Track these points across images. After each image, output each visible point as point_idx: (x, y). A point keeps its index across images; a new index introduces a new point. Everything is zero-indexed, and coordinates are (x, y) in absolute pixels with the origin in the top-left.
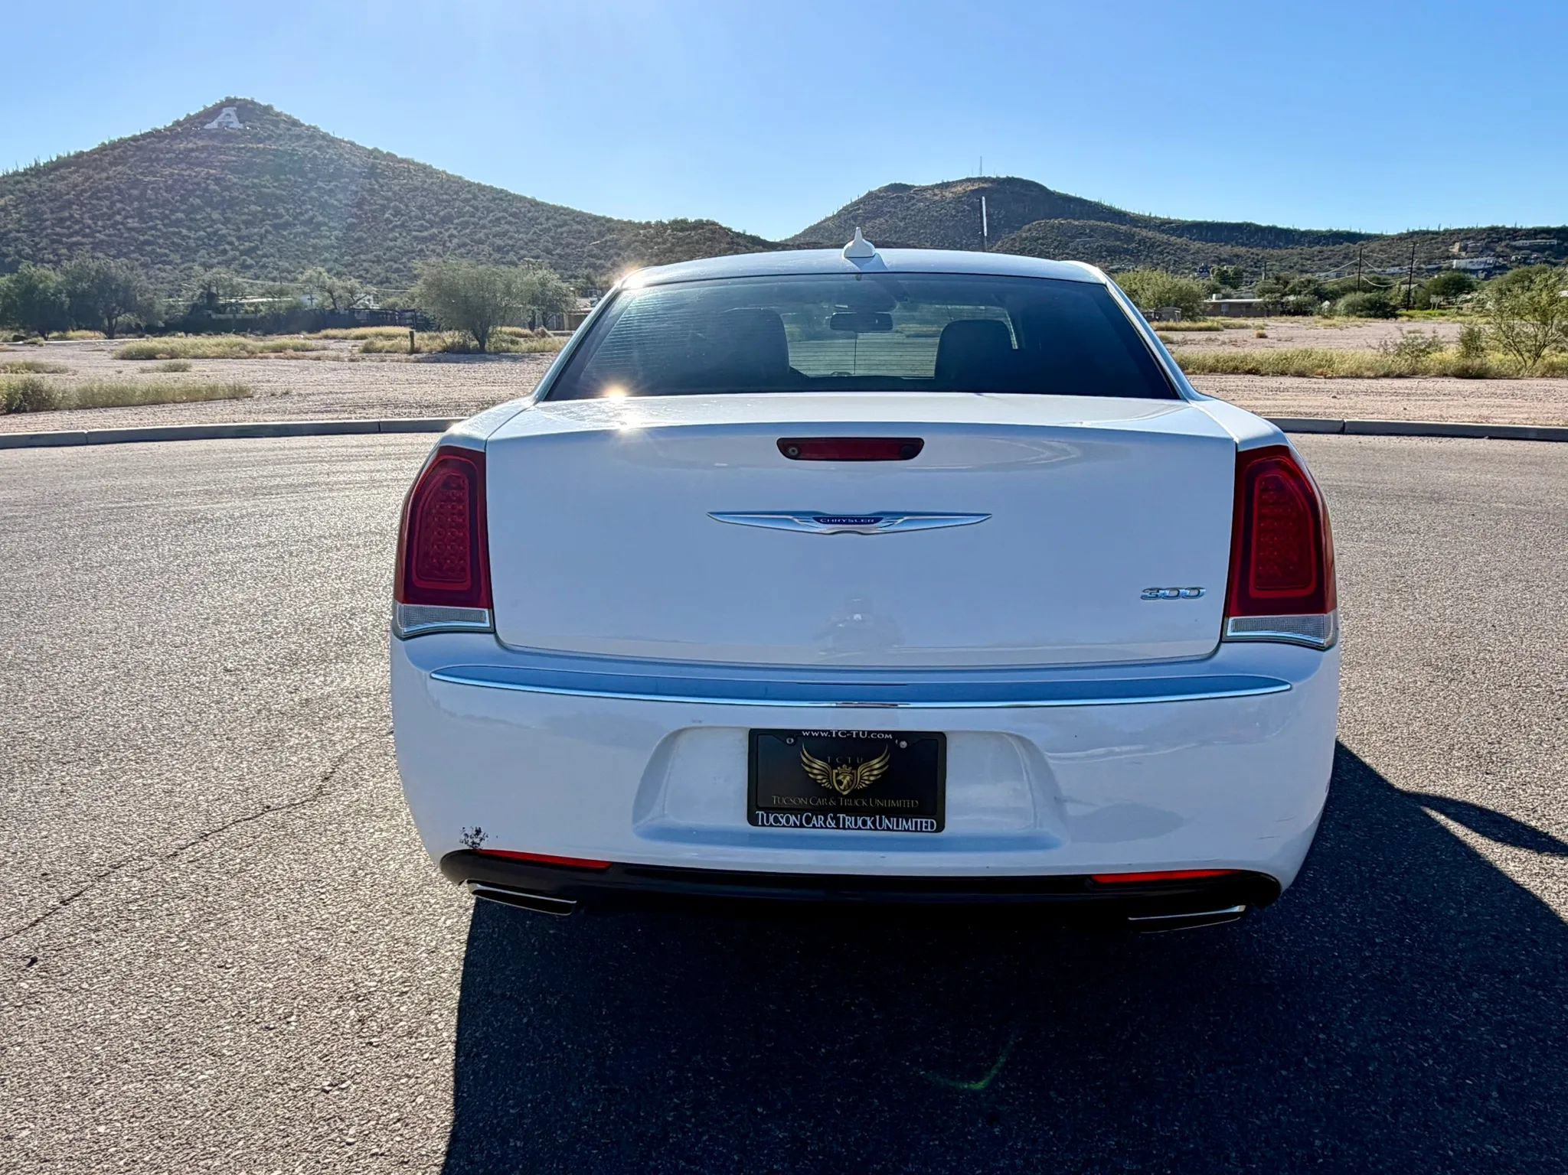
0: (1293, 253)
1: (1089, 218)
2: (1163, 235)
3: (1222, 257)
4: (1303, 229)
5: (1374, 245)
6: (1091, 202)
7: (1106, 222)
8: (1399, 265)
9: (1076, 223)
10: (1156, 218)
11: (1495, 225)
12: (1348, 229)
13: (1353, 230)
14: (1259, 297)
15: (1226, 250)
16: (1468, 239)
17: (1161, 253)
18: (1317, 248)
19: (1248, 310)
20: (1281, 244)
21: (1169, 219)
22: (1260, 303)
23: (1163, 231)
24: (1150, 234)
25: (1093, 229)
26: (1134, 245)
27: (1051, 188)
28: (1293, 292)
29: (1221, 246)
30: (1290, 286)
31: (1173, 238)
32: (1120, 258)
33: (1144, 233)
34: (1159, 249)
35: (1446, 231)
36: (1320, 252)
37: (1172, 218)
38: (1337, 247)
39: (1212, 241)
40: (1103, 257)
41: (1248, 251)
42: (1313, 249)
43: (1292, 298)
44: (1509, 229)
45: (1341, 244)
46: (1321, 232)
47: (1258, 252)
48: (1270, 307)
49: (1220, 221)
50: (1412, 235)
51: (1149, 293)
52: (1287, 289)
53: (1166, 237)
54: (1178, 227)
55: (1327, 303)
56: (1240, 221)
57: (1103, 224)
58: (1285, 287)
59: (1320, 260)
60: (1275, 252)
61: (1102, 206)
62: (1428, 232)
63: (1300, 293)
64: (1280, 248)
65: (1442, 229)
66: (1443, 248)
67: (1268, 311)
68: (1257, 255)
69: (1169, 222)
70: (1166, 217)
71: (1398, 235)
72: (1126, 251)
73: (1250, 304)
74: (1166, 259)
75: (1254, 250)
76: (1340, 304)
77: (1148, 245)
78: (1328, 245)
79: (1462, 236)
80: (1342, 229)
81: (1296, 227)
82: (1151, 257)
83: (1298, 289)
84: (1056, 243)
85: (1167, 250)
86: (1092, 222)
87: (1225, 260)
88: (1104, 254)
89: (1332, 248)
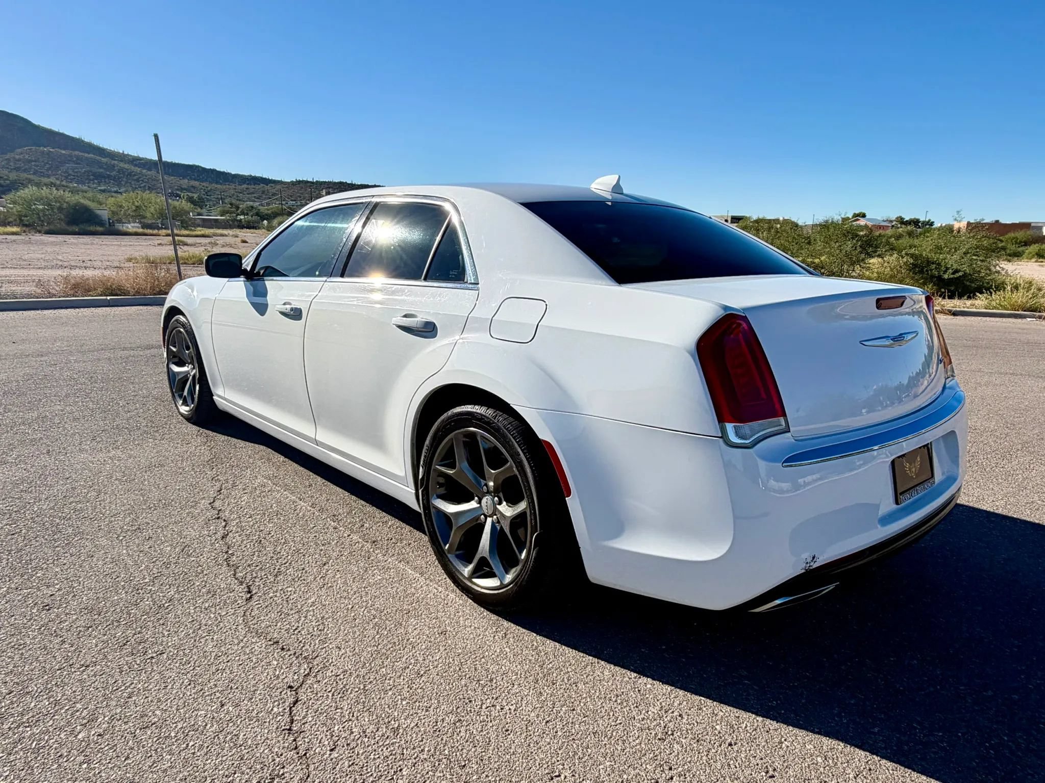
0: (230, 188)
1: (74, 150)
2: (137, 168)
3: (183, 187)
4: (233, 173)
5: (278, 187)
6: (73, 138)
7: (89, 153)
8: (295, 201)
9: (63, 152)
10: (128, 155)
11: (342, 181)
12: (261, 176)
13: (264, 177)
14: (221, 216)
15: (185, 182)
16: (330, 188)
17: (138, 180)
18: (245, 186)
19: (216, 224)
20: (221, 181)
21: (139, 157)
22: (223, 219)
23: (136, 165)
24: (126, 166)
25: (78, 157)
26: (114, 173)
27: (36, 122)
28: (243, 213)
29: (180, 179)
30: (240, 210)
31: (144, 171)
32: (105, 182)
33: (122, 165)
34: (135, 178)
35: (317, 182)
36: (247, 189)
37: (141, 156)
38: (257, 187)
39: (172, 175)
40: (90, 180)
41: (200, 185)
42: (243, 186)
43: (242, 217)
44: (349, 184)
45: (259, 185)
46: (245, 175)
47: (207, 185)
48: (231, 223)
49: (177, 162)
50: (299, 182)
51: (152, 209)
52: (239, 211)
53: (139, 169)
54: (146, 163)
55: (265, 222)
56: (191, 163)
57: (86, 155)
58: (237, 210)
59: (248, 194)
60: (219, 186)
61: (83, 141)
62: (307, 182)
63: (247, 214)
64: (221, 184)
65: (315, 181)
66: (317, 192)
67: (230, 225)
68: (207, 187)
69: (138, 159)
70: (136, 155)
71: (291, 182)
72: (109, 177)
73: (217, 219)
74: (142, 185)
75: (204, 184)
76: (275, 223)
77: (126, 173)
78: (251, 185)
79: (326, 186)
80: (257, 175)
81: (229, 171)
82: (130, 183)
83: (245, 212)
84: (48, 166)
85: (142, 179)
86: (77, 153)
87: (185, 189)
88: (92, 177)
89: (254, 187)
